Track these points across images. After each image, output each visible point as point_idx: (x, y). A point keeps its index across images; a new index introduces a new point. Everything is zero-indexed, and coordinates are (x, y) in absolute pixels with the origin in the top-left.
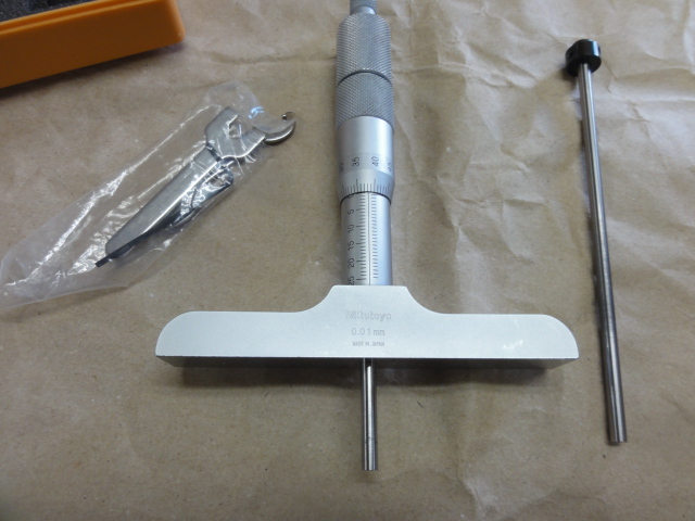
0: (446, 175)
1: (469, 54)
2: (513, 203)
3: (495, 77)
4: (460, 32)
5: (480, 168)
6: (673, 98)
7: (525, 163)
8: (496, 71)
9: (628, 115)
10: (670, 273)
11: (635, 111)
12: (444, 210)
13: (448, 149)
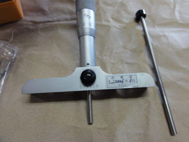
0: (106, 55)
1: (111, 20)
2: (127, 63)
3: (120, 26)
4: (109, 14)
5: (116, 53)
6: (174, 29)
7: (130, 51)
8: (120, 24)
9: (162, 34)
10: (179, 83)
11: (164, 33)
12: (105, 66)
13: (106, 47)
